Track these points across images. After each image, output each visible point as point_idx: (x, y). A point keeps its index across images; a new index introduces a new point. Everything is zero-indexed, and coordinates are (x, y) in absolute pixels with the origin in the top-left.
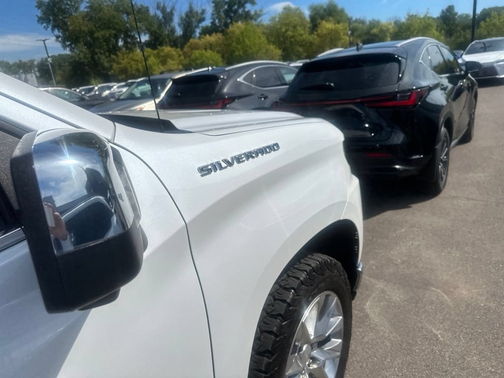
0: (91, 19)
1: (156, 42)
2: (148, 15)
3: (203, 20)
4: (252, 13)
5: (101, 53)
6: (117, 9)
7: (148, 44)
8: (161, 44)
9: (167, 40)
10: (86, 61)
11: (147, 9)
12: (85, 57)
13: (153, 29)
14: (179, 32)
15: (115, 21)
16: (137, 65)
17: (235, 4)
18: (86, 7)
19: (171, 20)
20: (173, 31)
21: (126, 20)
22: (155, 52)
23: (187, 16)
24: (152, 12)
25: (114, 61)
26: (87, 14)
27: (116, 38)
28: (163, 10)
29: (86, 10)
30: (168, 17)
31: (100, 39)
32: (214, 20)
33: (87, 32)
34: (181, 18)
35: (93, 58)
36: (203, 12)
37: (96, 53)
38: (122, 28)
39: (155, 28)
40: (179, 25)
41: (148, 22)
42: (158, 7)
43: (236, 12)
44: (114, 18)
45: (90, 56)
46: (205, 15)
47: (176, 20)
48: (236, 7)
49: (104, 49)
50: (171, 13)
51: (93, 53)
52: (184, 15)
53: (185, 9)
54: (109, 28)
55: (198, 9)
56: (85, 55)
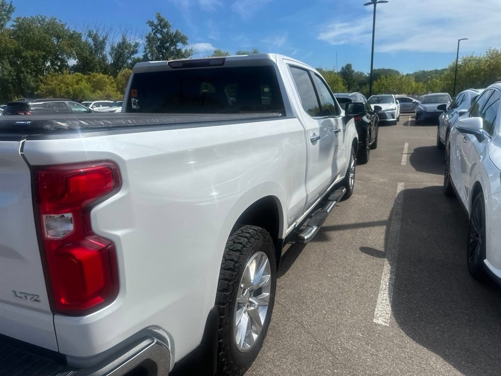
0: (18, 38)
1: (85, 67)
2: (80, 41)
3: (136, 52)
4: (183, 51)
5: (27, 73)
6: (47, 31)
7: (75, 69)
8: (92, 70)
9: (98, 66)
10: (11, 78)
11: (80, 36)
12: (9, 74)
13: (84, 55)
14: (110, 60)
15: (46, 43)
16: (68, 87)
17: (167, 42)
18: (13, 26)
19: (102, 48)
20: (104, 58)
21: (56, 43)
22: (86, 76)
23: (119, 46)
24: (83, 39)
25: (41, 81)
26: (15, 32)
27: (45, 59)
28: (95, 39)
29: (12, 28)
30: (100, 45)
31: (28, 58)
32: (147, 54)
33: (13, 50)
34: (112, 48)
35: (17, 75)
36: (137, 45)
37: (22, 72)
38: (52, 50)
39: (87, 54)
40: (111, 54)
41: (80, 48)
42: (90, 35)
43: (167, 49)
44: (45, 40)
45: (15, 74)
46: (138, 48)
47: (107, 49)
48: (168, 44)
49: (31, 69)
50: (103, 42)
51: (19, 71)
52: (116, 45)
53: (118, 40)
54: (38, 49)
55: (131, 42)
56: (10, 72)
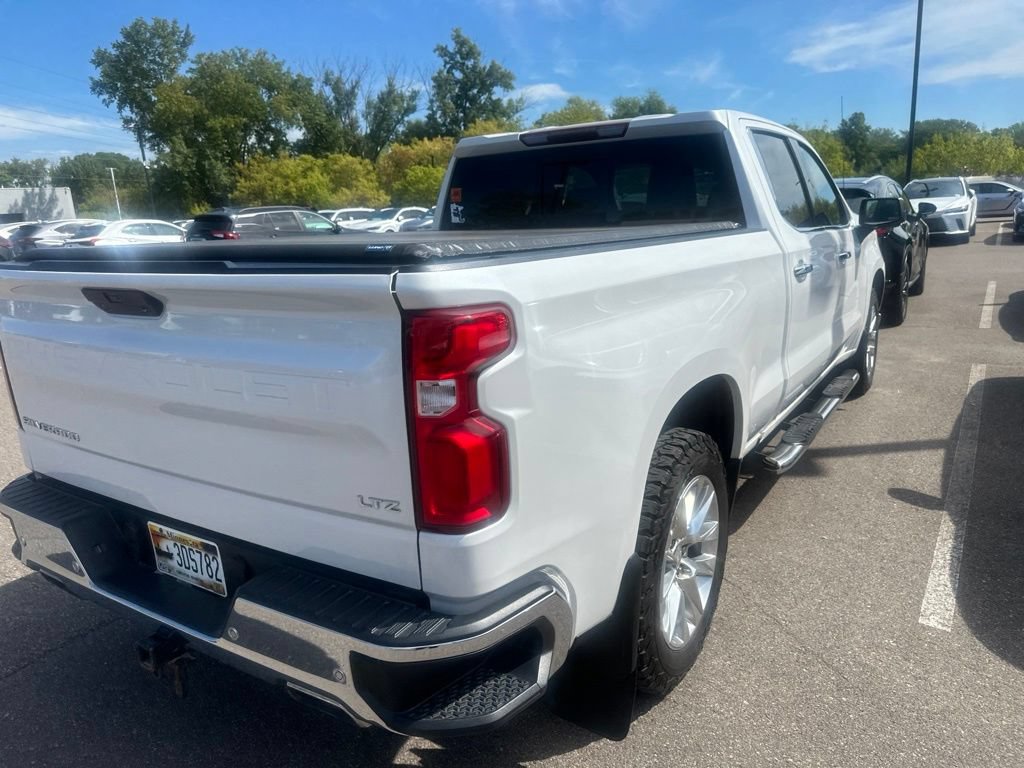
0: (199, 93)
1: (319, 143)
2: (310, 93)
3: (411, 109)
4: (505, 102)
5: (216, 158)
6: (250, 78)
7: (301, 147)
8: (330, 149)
9: (342, 141)
10: (187, 169)
11: (309, 83)
12: (185, 163)
13: (317, 119)
14: (364, 128)
15: (247, 100)
16: (287, 184)
17: (473, 87)
18: (191, 70)
19: (350, 105)
20: (353, 125)
21: (266, 99)
22: (320, 162)
23: (382, 99)
24: (316, 89)
25: (240, 173)
26: (193, 83)
27: (246, 129)
28: (337, 87)
29: (189, 75)
30: (345, 100)
31: (216, 131)
32: (434, 113)
33: (192, 116)
34: (369, 104)
35: (199, 165)
36: (414, 95)
37: (207, 157)
38: (259, 113)
39: (321, 117)
40: (365, 116)
41: (310, 106)
42: (327, 82)
43: (473, 100)
44: (247, 94)
45: (194, 161)
46: (417, 102)
47: (360, 106)
48: (475, 91)
49: (221, 152)
50: (352, 93)
51: (201, 156)
52: (375, 98)
53: (380, 87)
54: (233, 113)
55: (404, 90)
56: (186, 158)
